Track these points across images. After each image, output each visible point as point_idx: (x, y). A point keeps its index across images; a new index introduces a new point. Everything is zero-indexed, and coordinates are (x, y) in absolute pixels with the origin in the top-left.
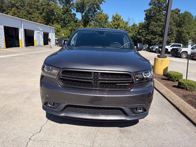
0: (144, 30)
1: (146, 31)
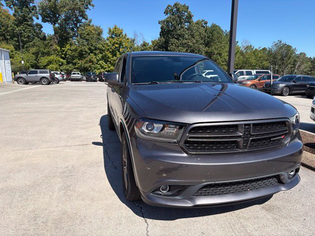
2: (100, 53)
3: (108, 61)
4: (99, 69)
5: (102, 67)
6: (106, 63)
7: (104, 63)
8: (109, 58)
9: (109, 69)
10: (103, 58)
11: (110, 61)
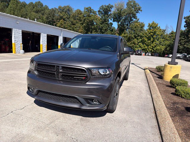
0: (183, 38)
1: (185, 38)
2: (141, 38)
3: (145, 43)
4: (138, 48)
5: (140, 47)
6: (143, 45)
7: (142, 44)
8: (145, 41)
9: (144, 48)
10: (141, 41)
11: (146, 43)
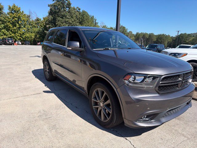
0: (51, 25)
1: (53, 26)
2: (2, 24)
3: (10, 30)
4: (2, 36)
5: (5, 34)
6: (8, 32)
7: (6, 31)
8: (10, 27)
9: (11, 36)
10: (5, 28)
11: (11, 30)
